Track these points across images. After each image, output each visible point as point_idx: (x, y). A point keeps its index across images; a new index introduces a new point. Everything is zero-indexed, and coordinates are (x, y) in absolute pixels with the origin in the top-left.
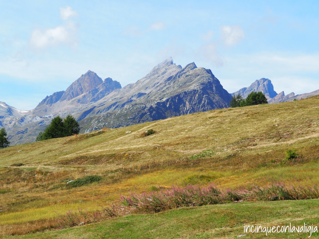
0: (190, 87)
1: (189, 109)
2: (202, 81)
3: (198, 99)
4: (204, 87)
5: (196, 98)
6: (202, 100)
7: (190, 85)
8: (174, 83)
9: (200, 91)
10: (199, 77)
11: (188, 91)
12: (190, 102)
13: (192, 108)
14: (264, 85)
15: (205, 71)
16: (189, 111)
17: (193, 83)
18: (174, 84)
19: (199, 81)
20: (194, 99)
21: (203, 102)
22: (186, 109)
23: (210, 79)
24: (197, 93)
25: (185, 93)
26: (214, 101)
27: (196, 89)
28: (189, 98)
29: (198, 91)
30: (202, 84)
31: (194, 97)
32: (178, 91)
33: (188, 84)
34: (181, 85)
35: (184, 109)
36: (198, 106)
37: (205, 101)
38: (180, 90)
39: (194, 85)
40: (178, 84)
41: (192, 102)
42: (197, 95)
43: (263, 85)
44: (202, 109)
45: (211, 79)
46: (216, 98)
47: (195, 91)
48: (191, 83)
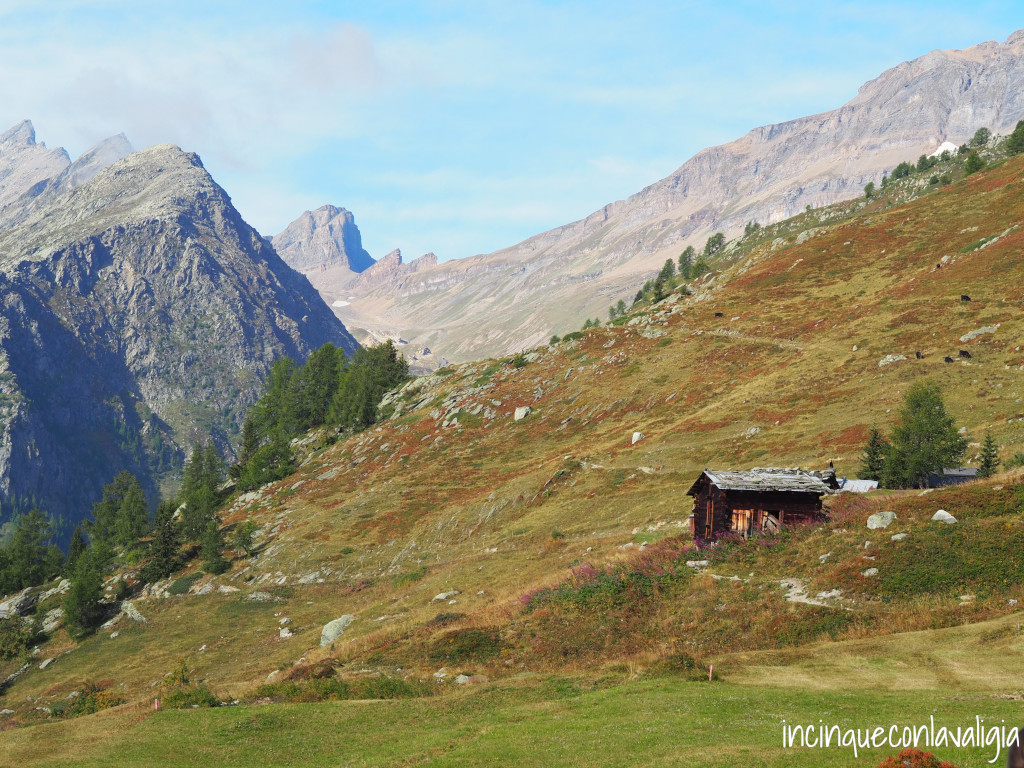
0: (134, 211)
1: (133, 292)
2: (174, 193)
3: (165, 254)
4: (185, 213)
5: (157, 250)
6: (180, 256)
7: (133, 204)
8: (71, 197)
9: (170, 226)
10: (162, 177)
11: (128, 225)
12: (137, 263)
13: (147, 284)
14: (331, 228)
15: (183, 159)
16: (134, 297)
17: (144, 198)
18: (72, 200)
19: (165, 193)
20: (152, 254)
21: (183, 264)
22: (123, 288)
23: (203, 186)
24: (161, 231)
25: (121, 230)
26: (222, 262)
27: (157, 218)
28: (133, 249)
29: (163, 223)
30: (179, 202)
31: (150, 247)
32: (93, 224)
33: (125, 200)
34: (99, 203)
35: (118, 287)
36: (164, 277)
37: (191, 262)
38: (101, 222)
39: (149, 204)
40: (91, 200)
41: (146, 262)
42: (163, 240)
43: (327, 228)
44: (181, 288)
45: (206, 184)
46: (226, 251)
47: (153, 227)
48: (136, 197)
